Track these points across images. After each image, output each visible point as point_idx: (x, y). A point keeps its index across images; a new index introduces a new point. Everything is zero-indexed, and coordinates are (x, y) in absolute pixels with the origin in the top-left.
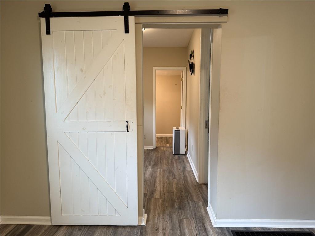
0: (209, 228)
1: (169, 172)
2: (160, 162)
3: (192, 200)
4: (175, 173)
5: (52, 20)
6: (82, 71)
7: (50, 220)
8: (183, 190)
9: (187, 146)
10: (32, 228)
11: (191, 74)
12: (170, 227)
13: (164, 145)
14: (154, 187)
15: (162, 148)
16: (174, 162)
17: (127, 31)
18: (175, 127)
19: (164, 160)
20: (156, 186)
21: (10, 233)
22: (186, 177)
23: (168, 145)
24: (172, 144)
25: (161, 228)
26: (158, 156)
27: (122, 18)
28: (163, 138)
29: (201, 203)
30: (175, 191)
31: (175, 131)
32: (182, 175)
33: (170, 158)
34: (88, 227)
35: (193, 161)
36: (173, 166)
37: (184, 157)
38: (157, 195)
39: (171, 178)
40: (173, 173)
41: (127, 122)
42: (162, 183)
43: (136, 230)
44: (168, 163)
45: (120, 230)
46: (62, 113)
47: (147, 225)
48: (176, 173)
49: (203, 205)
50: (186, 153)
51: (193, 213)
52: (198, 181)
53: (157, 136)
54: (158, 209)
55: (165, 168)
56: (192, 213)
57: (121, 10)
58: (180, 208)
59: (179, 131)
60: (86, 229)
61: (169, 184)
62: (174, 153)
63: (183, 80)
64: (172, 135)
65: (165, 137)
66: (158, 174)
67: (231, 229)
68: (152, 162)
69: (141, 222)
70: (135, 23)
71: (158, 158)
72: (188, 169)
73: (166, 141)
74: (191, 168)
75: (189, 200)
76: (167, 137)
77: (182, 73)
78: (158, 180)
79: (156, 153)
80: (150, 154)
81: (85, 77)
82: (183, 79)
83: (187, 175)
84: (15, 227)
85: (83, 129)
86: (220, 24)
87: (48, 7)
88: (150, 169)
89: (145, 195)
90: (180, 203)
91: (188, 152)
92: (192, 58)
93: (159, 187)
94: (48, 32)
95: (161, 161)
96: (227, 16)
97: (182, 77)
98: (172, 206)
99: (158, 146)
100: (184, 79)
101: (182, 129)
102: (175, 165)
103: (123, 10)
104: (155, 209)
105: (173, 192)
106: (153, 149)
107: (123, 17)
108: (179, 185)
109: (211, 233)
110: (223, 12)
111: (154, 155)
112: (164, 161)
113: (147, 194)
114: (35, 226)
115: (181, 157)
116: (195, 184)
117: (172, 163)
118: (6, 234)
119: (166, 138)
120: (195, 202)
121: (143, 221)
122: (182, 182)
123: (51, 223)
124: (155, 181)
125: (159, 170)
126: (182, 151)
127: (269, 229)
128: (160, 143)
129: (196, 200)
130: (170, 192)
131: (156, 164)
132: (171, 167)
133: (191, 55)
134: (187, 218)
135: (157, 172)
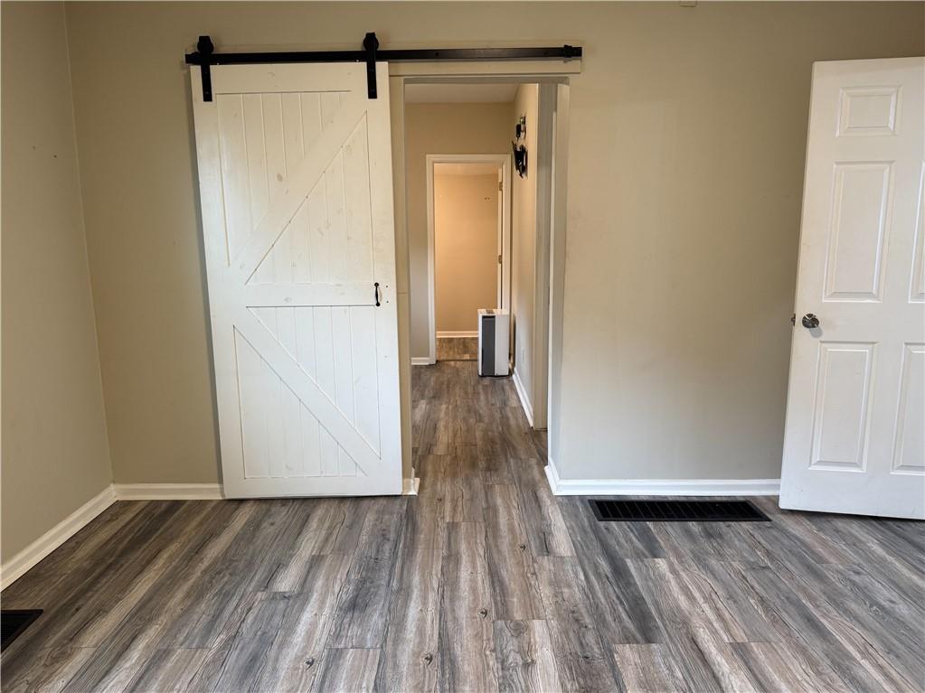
0: (545, 496)
1: (469, 411)
2: (446, 391)
3: (516, 457)
4: (481, 412)
5: (215, 70)
6: (280, 178)
7: (219, 490)
8: (498, 442)
9: (512, 354)
10: (184, 507)
11: (521, 175)
12: (467, 496)
13: (458, 357)
14: (434, 437)
15: (452, 363)
16: (481, 391)
17: (372, 94)
18: (484, 310)
19: (458, 388)
20: (437, 435)
21: (144, 512)
22: (508, 418)
23: (467, 357)
24: (477, 354)
25: (448, 498)
26: (441, 379)
27: (362, 67)
28: (455, 342)
29: (533, 462)
30: (480, 443)
31: (484, 317)
32: (498, 415)
33: (472, 383)
34: (299, 502)
35: (525, 387)
36: (478, 400)
37: (505, 381)
38: (440, 449)
39: (472, 421)
40: (476, 412)
41: (377, 285)
42: (451, 429)
43: (398, 501)
44: (466, 393)
45: (366, 503)
46: (241, 267)
47: (421, 495)
48: (484, 410)
49: (538, 464)
50: (510, 372)
51: (515, 476)
52: (532, 424)
53: (438, 337)
54: (443, 471)
55: (458, 403)
56: (513, 476)
57: (360, 50)
58: (488, 469)
59: (494, 317)
60: (297, 505)
61: (468, 431)
62: (480, 374)
63: (503, 189)
64: (477, 334)
65: (460, 339)
66: (442, 415)
67: (589, 498)
68: (427, 392)
69: (409, 489)
70: (390, 76)
71: (442, 383)
72: (513, 403)
73: (461, 347)
74: (520, 401)
75: (509, 456)
76: (464, 338)
77: (500, 171)
78: (441, 425)
79: (437, 374)
80: (422, 375)
81: (287, 192)
82: (504, 184)
83: (510, 415)
84: (148, 506)
85: (286, 300)
86: (566, 78)
87: (205, 43)
88: (423, 405)
89: (415, 451)
90: (489, 461)
91: (515, 369)
92: (522, 134)
93: (444, 438)
94: (208, 97)
95: (448, 390)
96: (581, 60)
97: (500, 181)
98: (473, 465)
99: (442, 358)
100: (506, 187)
101: (501, 313)
102: (482, 397)
103: (364, 50)
104: (436, 471)
105: (476, 445)
106: (430, 365)
107: (365, 64)
108: (490, 433)
109: (548, 502)
110: (571, 53)
111: (433, 379)
112: (457, 390)
113: (417, 449)
114: (188, 503)
115: (499, 381)
116: (527, 430)
117: (476, 393)
118: (135, 514)
119: (461, 341)
120: (521, 459)
121: (412, 487)
122: (497, 428)
123: (223, 495)
124: (435, 428)
125: (444, 407)
126: (501, 366)
127: (666, 497)
128: (447, 352)
129: (523, 457)
130: (469, 444)
131: (436, 396)
132: (473, 402)
133: (519, 127)
134: (502, 483)
135: (440, 410)
